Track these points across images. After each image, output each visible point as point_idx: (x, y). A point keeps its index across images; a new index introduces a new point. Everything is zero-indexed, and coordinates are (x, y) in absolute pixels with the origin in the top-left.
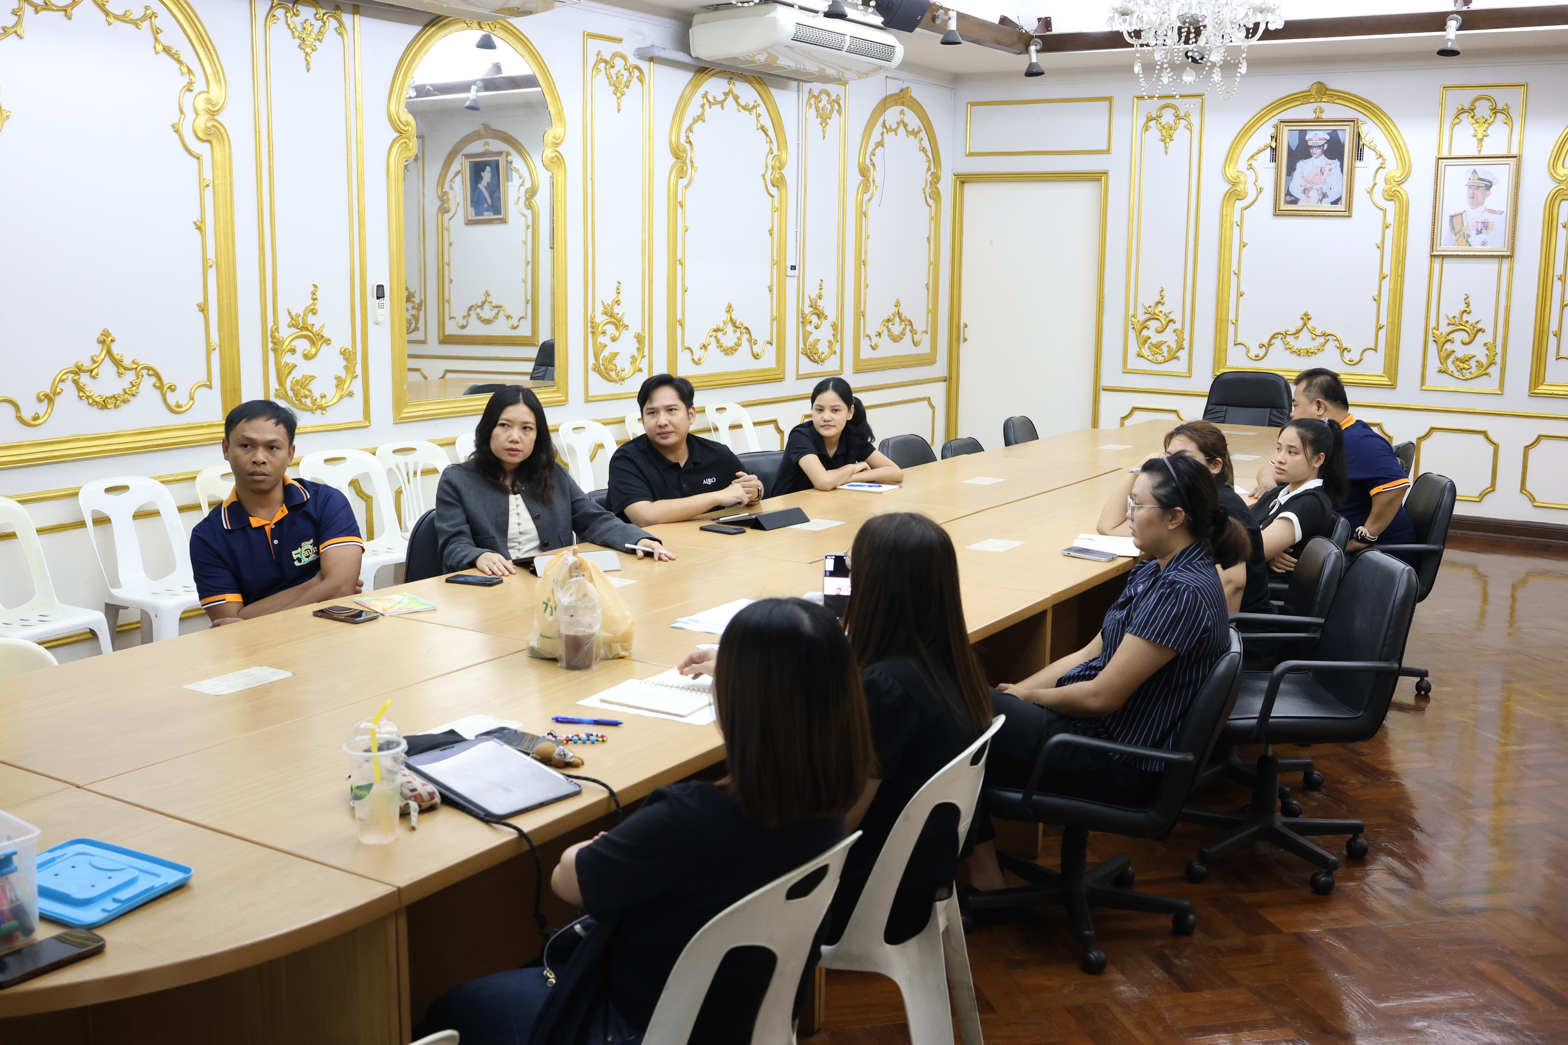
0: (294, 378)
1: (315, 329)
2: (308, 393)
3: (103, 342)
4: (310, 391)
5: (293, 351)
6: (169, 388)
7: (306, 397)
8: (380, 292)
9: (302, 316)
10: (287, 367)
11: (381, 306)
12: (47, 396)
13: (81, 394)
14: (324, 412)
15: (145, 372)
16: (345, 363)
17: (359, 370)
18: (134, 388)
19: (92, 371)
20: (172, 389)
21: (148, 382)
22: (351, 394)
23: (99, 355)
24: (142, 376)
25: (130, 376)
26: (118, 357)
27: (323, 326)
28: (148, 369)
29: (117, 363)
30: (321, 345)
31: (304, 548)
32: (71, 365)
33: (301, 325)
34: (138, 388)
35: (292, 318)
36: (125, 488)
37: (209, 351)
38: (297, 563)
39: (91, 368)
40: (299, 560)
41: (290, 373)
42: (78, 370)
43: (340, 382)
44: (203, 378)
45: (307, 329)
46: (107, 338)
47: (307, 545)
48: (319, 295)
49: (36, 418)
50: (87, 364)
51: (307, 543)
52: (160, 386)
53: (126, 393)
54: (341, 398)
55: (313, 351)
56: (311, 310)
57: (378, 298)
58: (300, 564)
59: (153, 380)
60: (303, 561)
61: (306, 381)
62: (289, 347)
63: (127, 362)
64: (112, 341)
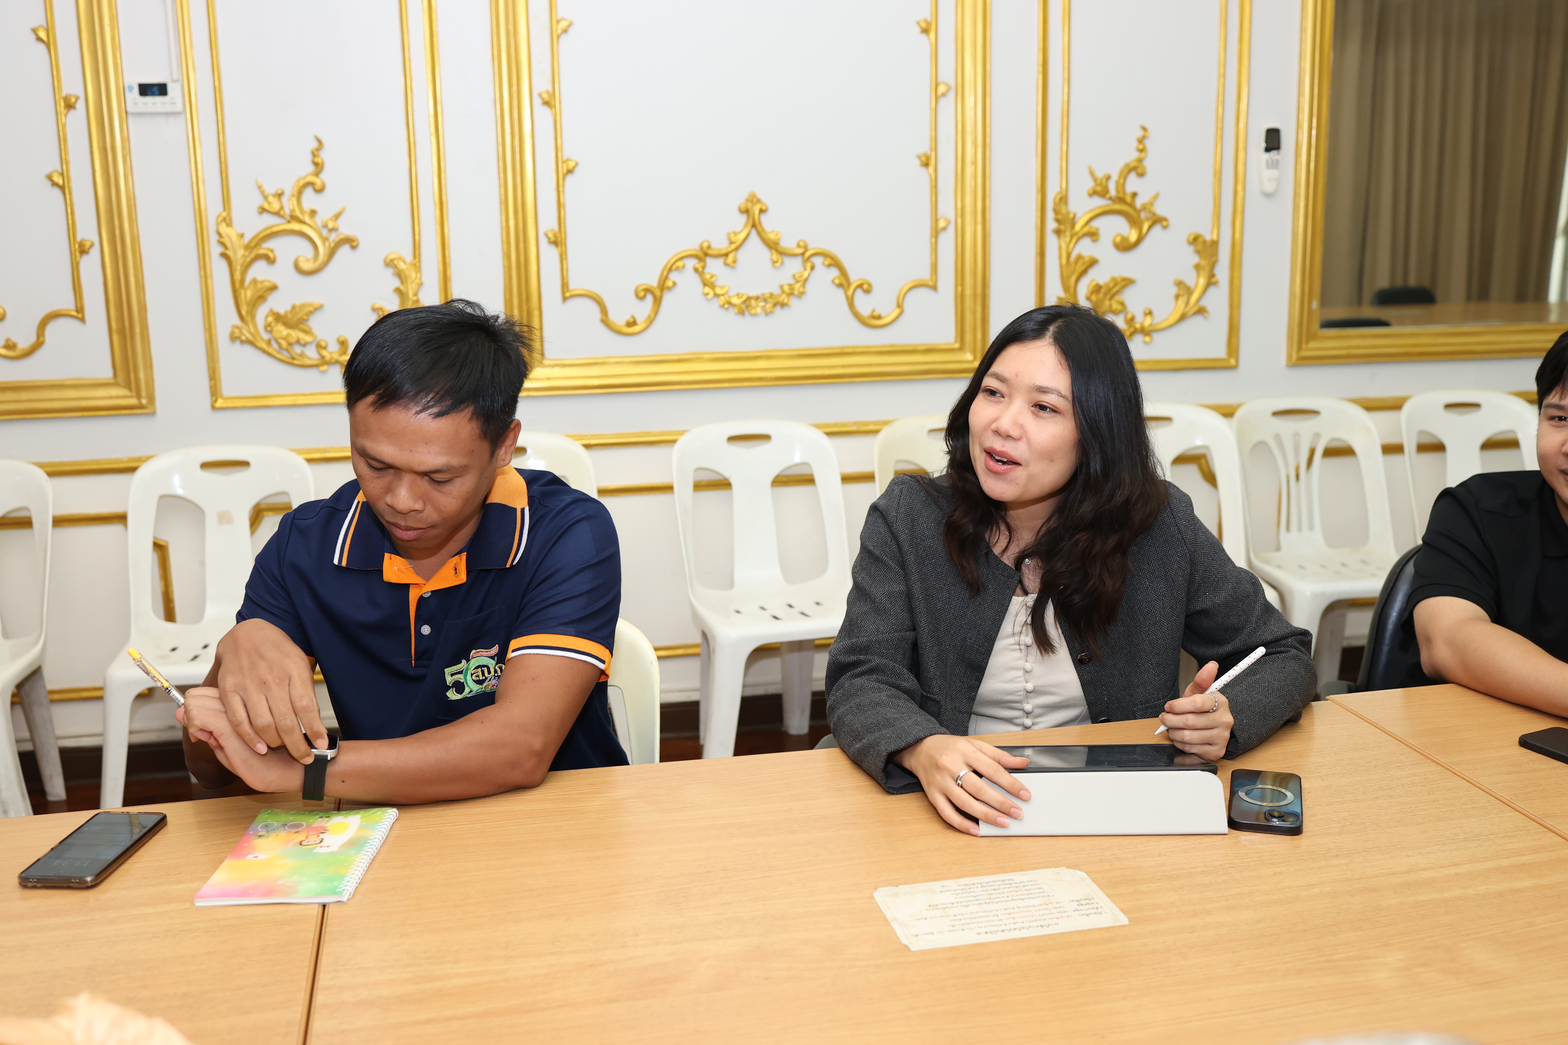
0: (1093, 281)
1: (1139, 203)
2: (1119, 307)
3: (746, 211)
4: (1122, 304)
5: (1093, 235)
6: (860, 286)
7: (1116, 313)
8: (1273, 140)
9: (1115, 177)
10: (1080, 262)
11: (1273, 165)
12: (648, 290)
13: (707, 290)
14: (1147, 339)
15: (818, 261)
16: (1196, 259)
17: (1222, 272)
18: (797, 286)
19: (726, 255)
20: (866, 288)
21: (824, 275)
22: (1201, 311)
23: (740, 232)
24: (813, 268)
25: (793, 266)
26: (772, 236)
27: (1156, 197)
28: (824, 255)
29: (772, 246)
30: (1150, 228)
31: (474, 663)
32: (693, 246)
33: (1113, 192)
34: (804, 285)
35: (1095, 180)
36: (766, 437)
37: (936, 233)
38: (452, 695)
39: (724, 252)
40: (459, 687)
41: (1084, 272)
42: (703, 254)
43: (1183, 289)
44: (925, 274)
45: (1121, 200)
46: (754, 204)
47: (481, 658)
48: (1148, 143)
49: (632, 323)
50: (720, 244)
51: (483, 652)
52: (844, 282)
53: (783, 292)
54: (1183, 318)
55: (1133, 236)
56: (1134, 169)
57: (1268, 150)
58: (459, 697)
59: (834, 273)
60: (467, 690)
61: (1115, 286)
62: (1086, 229)
63: (788, 243)
64: (762, 211)
